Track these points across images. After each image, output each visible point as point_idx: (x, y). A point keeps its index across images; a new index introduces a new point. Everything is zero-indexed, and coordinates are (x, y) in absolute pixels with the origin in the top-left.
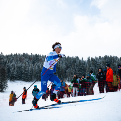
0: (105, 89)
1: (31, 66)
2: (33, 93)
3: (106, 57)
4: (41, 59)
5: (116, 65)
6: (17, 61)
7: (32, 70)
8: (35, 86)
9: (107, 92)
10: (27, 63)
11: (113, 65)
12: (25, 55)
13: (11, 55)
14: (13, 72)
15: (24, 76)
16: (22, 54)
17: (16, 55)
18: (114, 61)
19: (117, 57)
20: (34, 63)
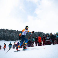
0: (38, 45)
1: (9, 34)
2: (9, 46)
3: (39, 32)
4: (14, 32)
5: (42, 35)
6: (4, 32)
7: (10, 36)
8: (10, 43)
9: (38, 46)
10: (8, 33)
11: (41, 35)
12: (7, 30)
13: (1, 29)
14: (1, 37)
15: (6, 38)
16: (6, 29)
17: (3, 30)
18: (42, 34)
19: (42, 33)
20: (10, 33)
